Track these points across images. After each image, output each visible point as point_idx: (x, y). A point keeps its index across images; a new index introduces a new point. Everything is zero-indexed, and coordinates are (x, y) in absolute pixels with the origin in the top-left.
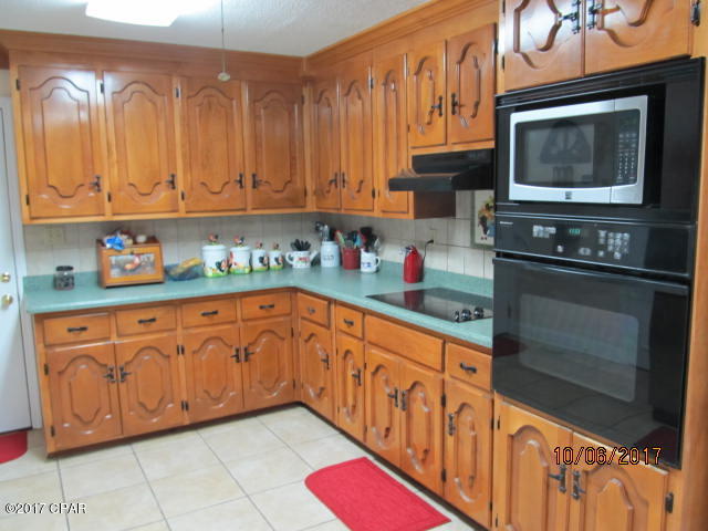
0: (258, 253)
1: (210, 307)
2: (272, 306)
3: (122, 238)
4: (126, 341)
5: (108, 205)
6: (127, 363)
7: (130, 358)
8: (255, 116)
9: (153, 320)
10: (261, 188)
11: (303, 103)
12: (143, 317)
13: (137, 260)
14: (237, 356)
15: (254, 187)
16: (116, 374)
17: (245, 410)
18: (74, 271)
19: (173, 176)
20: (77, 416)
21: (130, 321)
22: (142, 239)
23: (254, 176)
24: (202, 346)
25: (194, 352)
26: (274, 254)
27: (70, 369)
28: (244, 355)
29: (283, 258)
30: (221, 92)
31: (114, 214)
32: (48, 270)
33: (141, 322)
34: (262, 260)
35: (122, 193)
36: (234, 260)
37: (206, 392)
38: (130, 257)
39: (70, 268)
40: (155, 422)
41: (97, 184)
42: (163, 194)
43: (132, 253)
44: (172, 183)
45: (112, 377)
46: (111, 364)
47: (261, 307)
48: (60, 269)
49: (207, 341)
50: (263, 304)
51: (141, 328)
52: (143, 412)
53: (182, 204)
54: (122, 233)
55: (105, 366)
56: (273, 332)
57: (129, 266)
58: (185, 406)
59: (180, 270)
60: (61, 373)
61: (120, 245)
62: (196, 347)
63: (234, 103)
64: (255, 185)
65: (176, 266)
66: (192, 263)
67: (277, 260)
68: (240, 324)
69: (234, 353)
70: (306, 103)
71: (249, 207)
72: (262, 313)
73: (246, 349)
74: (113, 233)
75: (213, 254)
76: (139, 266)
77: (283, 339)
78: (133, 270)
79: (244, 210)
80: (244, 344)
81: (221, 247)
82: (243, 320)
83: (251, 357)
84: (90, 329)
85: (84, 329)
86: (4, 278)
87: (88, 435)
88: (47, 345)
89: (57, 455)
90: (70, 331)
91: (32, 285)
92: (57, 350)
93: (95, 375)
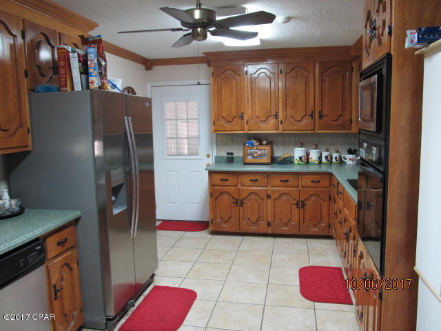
0: (325, 154)
1: (285, 178)
2: (318, 182)
3: (254, 142)
4: (244, 188)
5: (246, 126)
6: (244, 198)
7: (245, 196)
8: (322, 81)
9: (257, 180)
10: (324, 119)
11: (352, 71)
12: (252, 178)
13: (259, 153)
14: (297, 204)
15: (320, 118)
16: (239, 203)
17: (299, 234)
18: (234, 155)
19: (277, 112)
20: (221, 217)
21: (246, 180)
22: (264, 142)
23: (320, 112)
24: (280, 196)
25: (275, 199)
26: (335, 155)
27: (220, 197)
28: (301, 205)
29: (341, 157)
30: (304, 69)
31: (249, 130)
32: (224, 154)
33: (251, 180)
34: (326, 157)
35: (253, 121)
36: (310, 157)
37: (280, 219)
38: (257, 151)
39: (232, 154)
40: (253, 229)
41: (242, 117)
42: (272, 121)
43: (257, 149)
44: (276, 116)
45: (237, 203)
46: (237, 197)
47: (312, 182)
48: (228, 154)
49: (282, 194)
50: (314, 180)
51: (251, 183)
52: (249, 223)
53: (281, 126)
54: (255, 139)
55: (234, 198)
56: (317, 195)
57: (255, 155)
58: (269, 224)
59: (280, 159)
60: (217, 198)
61: (252, 144)
62: (276, 197)
63: (311, 74)
64: (321, 117)
65: (280, 157)
66: (286, 156)
67: (336, 158)
68: (300, 188)
69: (296, 203)
70: (354, 71)
71: (317, 128)
72: (313, 184)
73: (302, 202)
74: (250, 139)
75: (298, 152)
76: (260, 155)
77: (325, 200)
78: (257, 157)
79: (314, 130)
80: (302, 199)
81: (303, 149)
82: (302, 187)
83: (305, 206)
84: (230, 181)
85: (227, 180)
86: (208, 156)
87: (226, 227)
88: (212, 185)
89: (214, 233)
90: (221, 180)
91: (218, 160)
92: (216, 187)
93: (230, 202)
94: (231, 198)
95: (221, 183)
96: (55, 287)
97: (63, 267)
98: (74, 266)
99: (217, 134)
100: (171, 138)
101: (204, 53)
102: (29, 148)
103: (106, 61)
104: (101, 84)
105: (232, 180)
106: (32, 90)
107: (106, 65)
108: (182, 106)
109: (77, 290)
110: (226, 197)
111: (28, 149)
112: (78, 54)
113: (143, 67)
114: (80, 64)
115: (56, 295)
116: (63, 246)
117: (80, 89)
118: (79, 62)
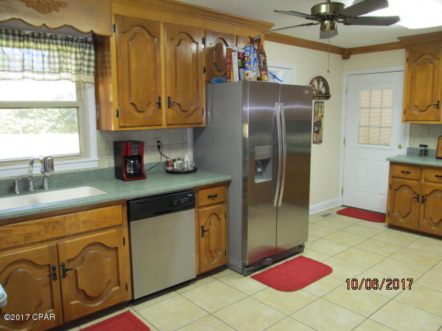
4: (428, 184)
6: (427, 195)
7: (428, 193)
12: (438, 174)
16: (421, 199)
18: (428, 148)
20: (399, 211)
21: (431, 175)
27: (400, 190)
32: (416, 146)
33: (437, 176)
39: (426, 146)
40: (434, 230)
41: (437, 105)
45: (418, 199)
46: (419, 192)
48: (421, 146)
51: (436, 179)
52: (431, 222)
55: (415, 193)
60: (396, 190)
84: (412, 174)
85: (409, 173)
86: (400, 147)
87: (402, 222)
88: (392, 177)
89: (391, 226)
90: (403, 172)
91: (410, 152)
92: (397, 179)
93: (411, 197)
94: (412, 193)
95: (402, 175)
96: (202, 227)
97: (211, 215)
98: (222, 217)
99: (411, 124)
100: (364, 126)
101: (398, 38)
102: (204, 125)
103: (265, 56)
104: (259, 76)
105: (414, 173)
106: (208, 82)
107: (265, 60)
108: (376, 94)
109: (223, 236)
110: (405, 191)
111: (202, 126)
112: (239, 53)
113: (340, 56)
114: (240, 60)
115: (203, 233)
116: (213, 199)
117: (238, 80)
118: (239, 58)
